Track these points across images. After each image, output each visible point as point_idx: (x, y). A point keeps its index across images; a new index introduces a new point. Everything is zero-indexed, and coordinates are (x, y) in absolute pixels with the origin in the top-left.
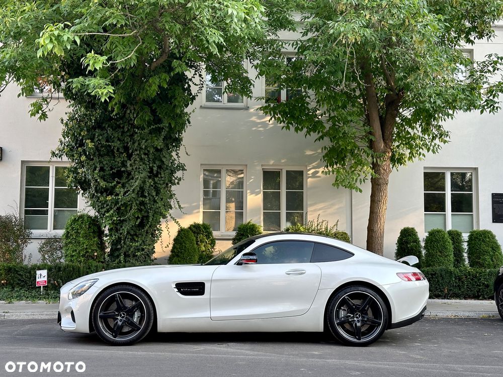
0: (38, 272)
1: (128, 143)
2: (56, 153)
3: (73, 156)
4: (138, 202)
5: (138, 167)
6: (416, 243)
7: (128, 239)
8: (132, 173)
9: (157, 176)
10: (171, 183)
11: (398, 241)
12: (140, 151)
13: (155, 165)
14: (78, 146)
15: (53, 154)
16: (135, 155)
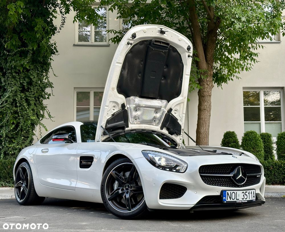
4: (12, 111)
6: (236, 143)
7: (7, 141)
8: (6, 88)
9: (28, 91)
10: (43, 97)
11: (222, 142)
12: (11, 70)
13: (25, 82)
16: (7, 73)
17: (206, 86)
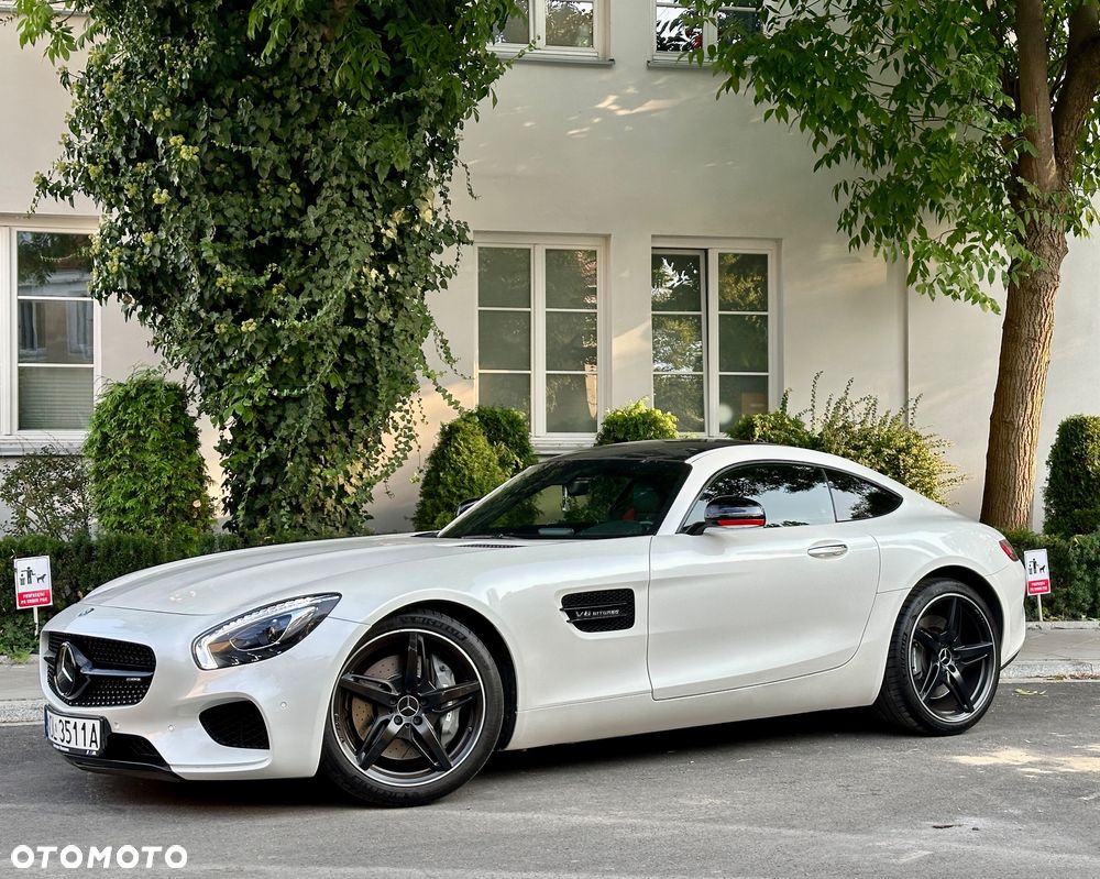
0: (21, 565)
1: (304, 149)
2: (54, 181)
3: (119, 189)
5: (342, 228)
8: (326, 247)
9: (395, 261)
12: (348, 176)
14: (133, 156)
15: (43, 184)
16: (331, 187)
17: (1048, 250)
